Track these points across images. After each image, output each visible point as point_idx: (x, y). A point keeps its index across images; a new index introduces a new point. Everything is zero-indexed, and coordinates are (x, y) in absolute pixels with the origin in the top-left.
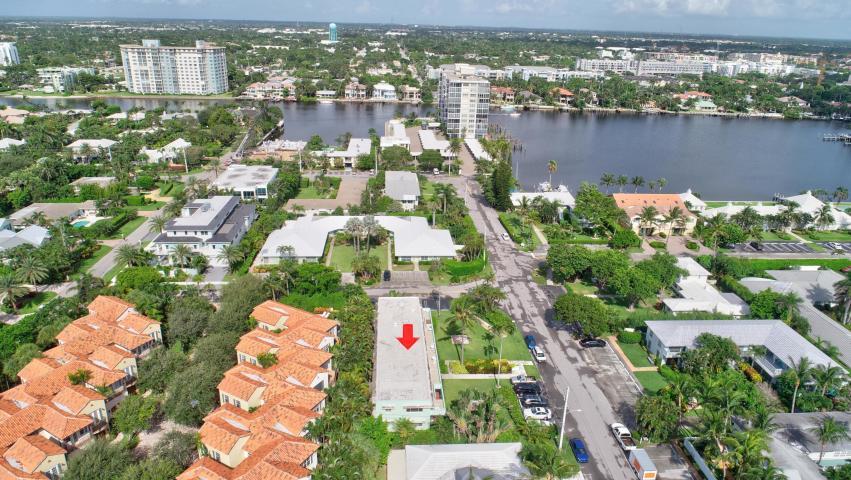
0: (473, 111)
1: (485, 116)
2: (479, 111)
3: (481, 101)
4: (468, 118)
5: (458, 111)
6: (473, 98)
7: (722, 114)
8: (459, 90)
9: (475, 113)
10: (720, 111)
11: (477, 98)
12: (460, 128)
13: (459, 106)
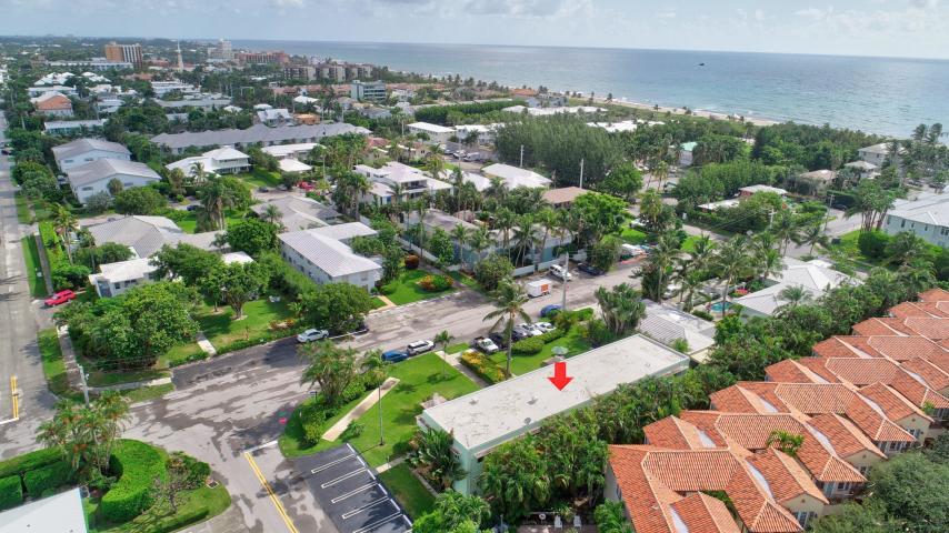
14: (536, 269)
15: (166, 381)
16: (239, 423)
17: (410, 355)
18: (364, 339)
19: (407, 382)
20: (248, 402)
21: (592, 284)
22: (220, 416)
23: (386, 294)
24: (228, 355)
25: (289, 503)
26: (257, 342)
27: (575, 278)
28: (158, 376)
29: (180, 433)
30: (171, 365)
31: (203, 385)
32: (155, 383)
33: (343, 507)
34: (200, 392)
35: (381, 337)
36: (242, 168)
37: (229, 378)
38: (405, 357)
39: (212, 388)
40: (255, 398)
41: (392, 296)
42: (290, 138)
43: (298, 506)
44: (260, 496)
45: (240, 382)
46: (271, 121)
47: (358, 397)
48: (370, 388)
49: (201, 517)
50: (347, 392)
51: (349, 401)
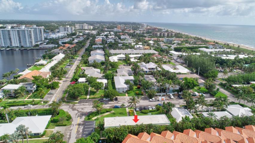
14: (166, 94)
15: (77, 102)
16: (82, 112)
17: (120, 107)
18: (115, 102)
19: (115, 113)
20: (86, 109)
21: (178, 101)
22: (80, 110)
23: (128, 93)
24: (90, 99)
25: (79, 127)
26: (96, 98)
27: (174, 98)
28: (77, 100)
29: (73, 111)
30: (80, 99)
31: (82, 104)
32: (76, 102)
33: (85, 131)
34: (81, 105)
35: (119, 102)
36: (124, 59)
37: (87, 104)
38: (119, 108)
39: (83, 105)
40: (88, 108)
41: (128, 94)
42: (137, 53)
43: (79, 128)
44: (76, 125)
45: (88, 105)
46: (138, 48)
47: (104, 113)
48: (107, 112)
49: (65, 125)
50: (102, 112)
51: (102, 113)
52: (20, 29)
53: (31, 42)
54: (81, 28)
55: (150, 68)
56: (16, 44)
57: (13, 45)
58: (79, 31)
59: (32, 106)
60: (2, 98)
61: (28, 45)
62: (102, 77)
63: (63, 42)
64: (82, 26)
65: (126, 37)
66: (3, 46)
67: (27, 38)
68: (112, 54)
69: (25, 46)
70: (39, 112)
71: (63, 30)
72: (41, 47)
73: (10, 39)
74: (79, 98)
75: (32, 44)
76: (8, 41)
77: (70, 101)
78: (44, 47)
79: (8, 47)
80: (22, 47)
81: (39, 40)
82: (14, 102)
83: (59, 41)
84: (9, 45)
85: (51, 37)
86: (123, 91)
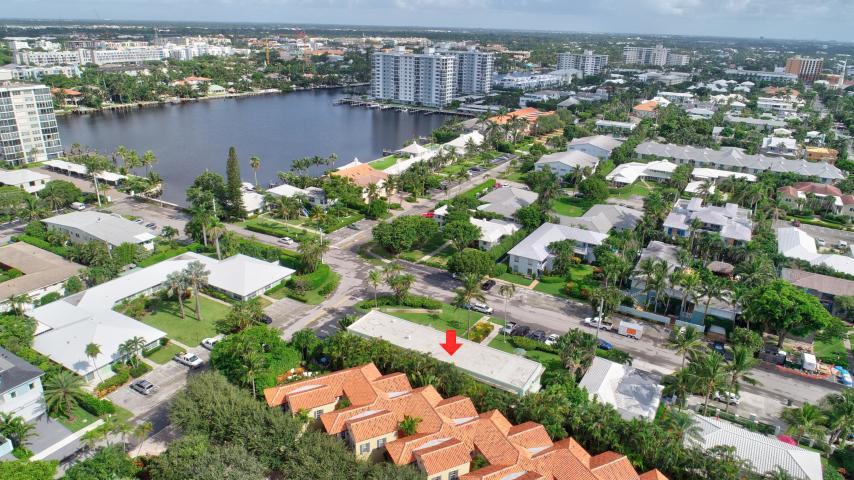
0: (36, 125)
1: (54, 130)
2: (44, 125)
3: (43, 112)
4: (32, 136)
5: (15, 129)
6: (30, 109)
7: (234, 95)
8: (9, 102)
9: (40, 129)
10: (232, 93)
11: (36, 109)
12: (25, 151)
13: (13, 122)
14: (673, 322)
15: (388, 262)
19: (440, 316)
25: (324, 316)
26: (439, 267)
28: (390, 259)
29: (353, 279)
30: (400, 258)
32: (384, 260)
38: (467, 308)
41: (542, 284)
43: (322, 319)
44: (325, 309)
46: (772, 148)
47: (412, 306)
48: (423, 307)
49: (304, 302)
50: (409, 301)
51: (406, 305)
52: (422, 56)
53: (442, 94)
54: (643, 62)
55: (706, 224)
56: (408, 96)
57: (402, 98)
58: (625, 70)
59: (292, 241)
60: (261, 211)
61: (434, 100)
62: (513, 215)
63: (530, 99)
64: (648, 56)
65: (782, 104)
66: (381, 97)
67: (434, 81)
68: (640, 157)
69: (425, 102)
70: (283, 256)
71: (573, 64)
72: (462, 111)
73: (397, 80)
74: (398, 256)
75: (444, 98)
76: (393, 87)
77: (375, 255)
78: (469, 112)
79: (389, 102)
80: (419, 104)
81: (475, 90)
82: (273, 226)
83: (521, 99)
84: (392, 96)
85: (513, 84)
86: (530, 271)
